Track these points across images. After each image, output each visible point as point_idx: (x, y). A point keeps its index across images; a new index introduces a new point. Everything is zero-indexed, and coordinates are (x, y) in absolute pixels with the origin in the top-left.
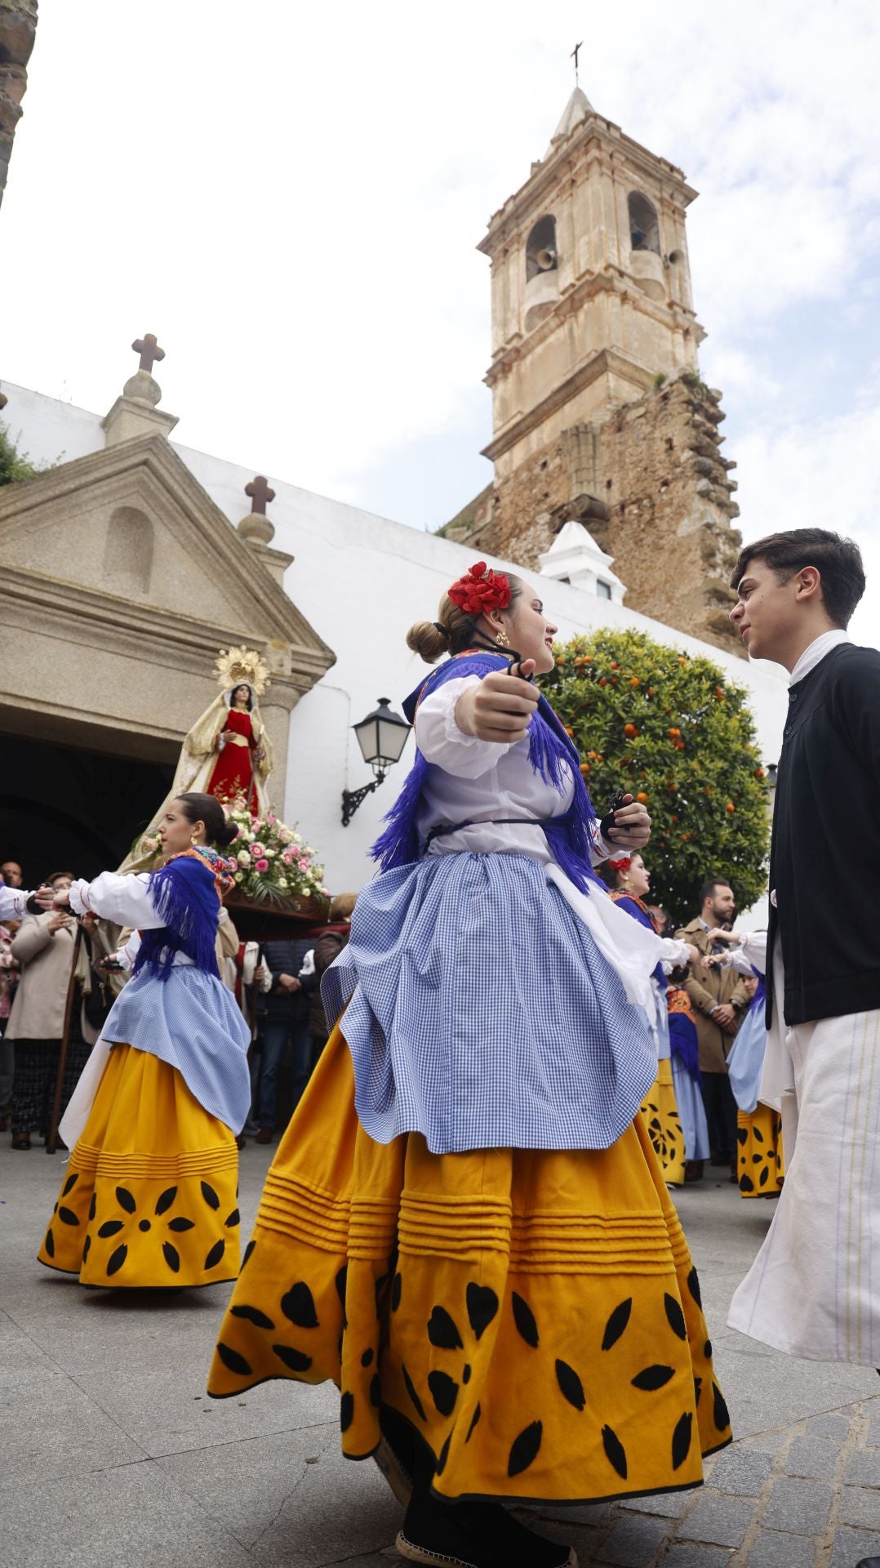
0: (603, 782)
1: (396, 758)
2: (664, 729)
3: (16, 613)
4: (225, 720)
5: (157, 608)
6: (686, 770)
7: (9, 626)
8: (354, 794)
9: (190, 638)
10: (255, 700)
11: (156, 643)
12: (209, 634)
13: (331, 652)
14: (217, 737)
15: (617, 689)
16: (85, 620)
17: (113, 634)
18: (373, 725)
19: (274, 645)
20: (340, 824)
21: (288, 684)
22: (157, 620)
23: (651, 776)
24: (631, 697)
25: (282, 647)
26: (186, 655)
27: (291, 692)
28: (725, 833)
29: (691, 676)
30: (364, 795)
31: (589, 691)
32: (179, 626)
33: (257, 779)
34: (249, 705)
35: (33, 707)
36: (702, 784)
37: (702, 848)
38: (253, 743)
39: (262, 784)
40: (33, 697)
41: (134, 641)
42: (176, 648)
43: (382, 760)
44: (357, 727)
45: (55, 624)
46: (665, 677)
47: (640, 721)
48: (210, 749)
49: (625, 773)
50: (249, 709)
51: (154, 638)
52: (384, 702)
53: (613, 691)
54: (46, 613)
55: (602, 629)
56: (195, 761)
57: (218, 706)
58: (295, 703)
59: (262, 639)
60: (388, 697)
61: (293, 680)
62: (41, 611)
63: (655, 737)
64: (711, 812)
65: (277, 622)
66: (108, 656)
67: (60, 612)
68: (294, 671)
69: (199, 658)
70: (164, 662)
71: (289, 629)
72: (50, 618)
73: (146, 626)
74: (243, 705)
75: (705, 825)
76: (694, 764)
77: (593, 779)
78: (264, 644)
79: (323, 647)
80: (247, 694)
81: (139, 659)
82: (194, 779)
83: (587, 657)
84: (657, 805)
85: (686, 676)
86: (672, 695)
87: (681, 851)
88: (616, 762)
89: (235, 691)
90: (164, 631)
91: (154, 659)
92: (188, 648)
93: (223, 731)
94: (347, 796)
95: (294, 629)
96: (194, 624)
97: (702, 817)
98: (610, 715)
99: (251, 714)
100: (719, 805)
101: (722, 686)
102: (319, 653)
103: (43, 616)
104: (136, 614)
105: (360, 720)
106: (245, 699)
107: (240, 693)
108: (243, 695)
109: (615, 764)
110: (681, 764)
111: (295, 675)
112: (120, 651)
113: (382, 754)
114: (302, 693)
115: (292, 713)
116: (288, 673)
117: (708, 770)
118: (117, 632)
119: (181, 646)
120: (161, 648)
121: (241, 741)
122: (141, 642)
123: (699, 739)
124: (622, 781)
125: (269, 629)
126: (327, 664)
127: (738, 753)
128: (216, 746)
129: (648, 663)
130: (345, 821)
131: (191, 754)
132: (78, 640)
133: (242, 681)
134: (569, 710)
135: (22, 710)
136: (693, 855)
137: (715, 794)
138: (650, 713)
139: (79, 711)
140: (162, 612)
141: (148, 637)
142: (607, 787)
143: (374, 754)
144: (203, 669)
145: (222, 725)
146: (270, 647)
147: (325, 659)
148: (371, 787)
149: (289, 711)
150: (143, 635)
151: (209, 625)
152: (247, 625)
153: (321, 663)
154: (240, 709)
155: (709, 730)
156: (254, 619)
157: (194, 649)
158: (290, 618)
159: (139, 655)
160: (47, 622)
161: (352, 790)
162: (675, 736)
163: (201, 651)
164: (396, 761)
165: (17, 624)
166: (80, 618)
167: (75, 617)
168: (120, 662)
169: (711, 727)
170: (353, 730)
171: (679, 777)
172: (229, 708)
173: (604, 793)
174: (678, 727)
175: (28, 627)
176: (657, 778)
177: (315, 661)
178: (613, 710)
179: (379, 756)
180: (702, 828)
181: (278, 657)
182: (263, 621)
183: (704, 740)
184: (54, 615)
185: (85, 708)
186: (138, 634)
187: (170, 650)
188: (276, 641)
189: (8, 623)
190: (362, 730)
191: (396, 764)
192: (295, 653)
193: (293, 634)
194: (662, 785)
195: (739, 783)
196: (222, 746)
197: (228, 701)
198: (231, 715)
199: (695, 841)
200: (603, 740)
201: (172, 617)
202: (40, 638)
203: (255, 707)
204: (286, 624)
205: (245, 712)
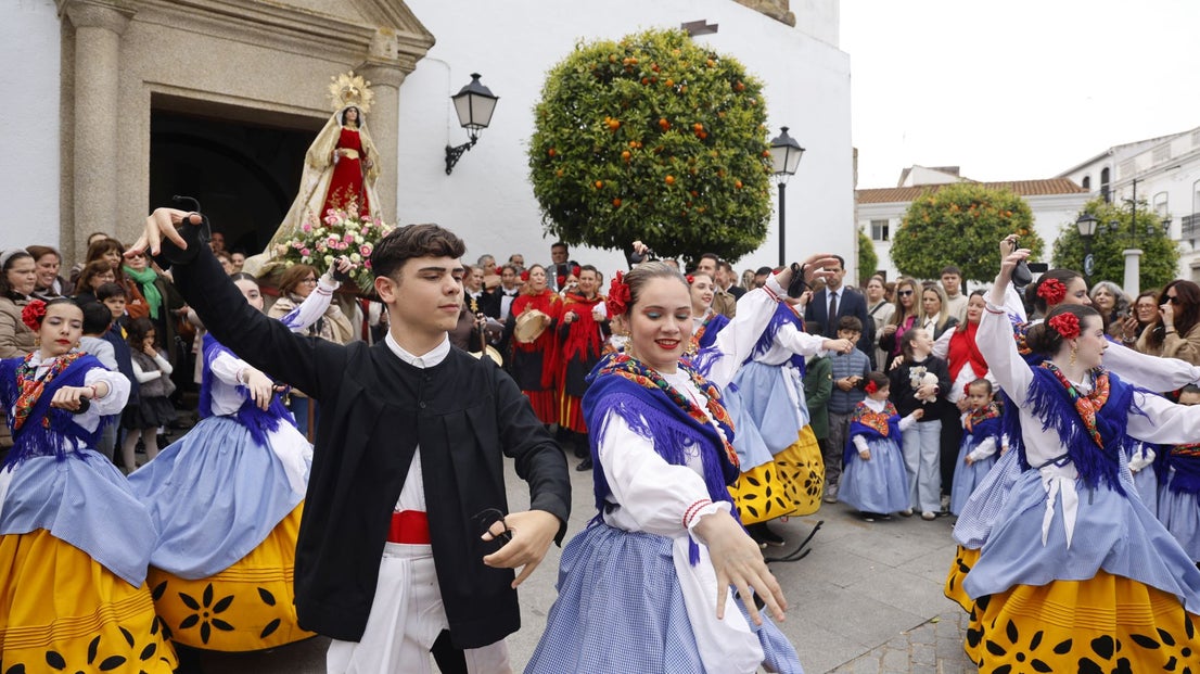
0: (640, 167)
1: (485, 123)
2: (690, 124)
3: (156, 11)
4: (338, 137)
5: (279, 4)
6: (705, 158)
7: (151, 23)
8: (455, 150)
9: (310, 28)
10: (362, 118)
11: (281, 33)
12: (326, 24)
13: (431, 35)
14: (332, 153)
15: (655, 89)
16: (216, 15)
17: (243, 28)
18: (467, 97)
19: (382, 32)
20: (444, 172)
21: (395, 67)
22: (281, 14)
23: (677, 163)
24: (666, 96)
25: (388, 33)
26: (309, 43)
27: (397, 73)
28: (732, 206)
29: (715, 78)
30: (462, 152)
31: (634, 90)
32: (299, 18)
33: (367, 184)
34: (358, 123)
35: (182, 94)
36: (717, 169)
37: (713, 219)
38: (363, 155)
39: (372, 185)
40: (181, 85)
41: (262, 32)
42: (299, 37)
43: (475, 126)
44: (454, 97)
45: (191, 21)
46: (694, 79)
47: (671, 117)
48: (327, 163)
49: (658, 158)
50: (358, 126)
51: (280, 29)
52: (476, 77)
53: (652, 91)
54: (182, 11)
55: (649, 30)
56: (317, 171)
57: (332, 126)
58: (402, 81)
59: (372, 26)
60: (479, 73)
61: (399, 64)
62: (177, 9)
63: (682, 132)
64: (723, 190)
65: (384, 9)
66: (240, 45)
67: (195, 10)
68: (399, 52)
69: (319, 45)
70: (290, 49)
71: (395, 16)
72: (187, 15)
73: (270, 19)
74: (353, 123)
75: (717, 201)
76: (713, 153)
77: (633, 164)
78: (374, 31)
79: (424, 31)
80: (355, 114)
81: (269, 48)
82: (316, 186)
83: (634, 59)
84: (681, 186)
85: (711, 79)
86: (699, 96)
87: (697, 222)
88: (651, 150)
89: (345, 112)
90: (286, 23)
91: (281, 46)
92: (310, 36)
93: (337, 147)
94: (449, 150)
95: (399, 16)
96: (312, 16)
97: (715, 196)
98: (648, 112)
99: (359, 130)
100: (729, 184)
101: (742, 81)
102: (419, 37)
103: (179, 13)
104: (261, 9)
105: (456, 93)
106: (354, 118)
107: (349, 113)
108: (352, 115)
109: (650, 152)
110: (702, 154)
111: (401, 55)
112: (251, 41)
113: (474, 121)
114: (407, 73)
115: (401, 88)
116: (395, 56)
117: (722, 158)
118: (246, 25)
119: (303, 35)
120: (286, 38)
121: (352, 154)
122: (268, 33)
123: (718, 131)
124: (655, 166)
125: (378, 15)
126: (427, 45)
127: (749, 139)
128: (332, 160)
129: (682, 66)
130: (449, 170)
131: (312, 166)
132: (213, 33)
133: (351, 104)
134: (617, 106)
135: (173, 97)
136: (706, 225)
137: (727, 176)
138: (680, 110)
139: (221, 95)
140: (283, 7)
141: (275, 28)
142: (643, 171)
143: (469, 121)
144: (324, 54)
145: (336, 142)
146: (378, 33)
147: (426, 42)
148: (467, 146)
149: (397, 89)
150: (269, 27)
151: (325, 17)
152: (359, 12)
153: (422, 45)
154: (351, 128)
155: (727, 123)
156: (365, 7)
157: (314, 37)
158: (394, 6)
159: (268, 44)
160: (184, 18)
161: (453, 146)
162: (699, 130)
163: (320, 39)
164: (486, 127)
165: (157, 21)
166: (213, 14)
167: (207, 13)
168: (252, 50)
169: (728, 120)
170: (451, 100)
171: (700, 164)
172: (342, 127)
173: (640, 175)
174: (701, 122)
175: (169, 23)
176: (682, 164)
177: (417, 44)
178: (651, 107)
179: (471, 123)
180: (714, 204)
181: (386, 42)
182: (372, 8)
183: (722, 132)
184: (189, 12)
185: (226, 92)
186: (265, 27)
187: (293, 39)
188: (383, 28)
189: (149, 20)
190: (458, 101)
191: (485, 129)
192: (400, 38)
193: (398, 19)
194: (686, 170)
195: (748, 164)
196: (336, 160)
197: (340, 120)
198: (343, 132)
199: (708, 214)
200: (642, 132)
201: (293, 11)
202: (180, 33)
203: (363, 124)
204: (391, 11)
205: (354, 129)
